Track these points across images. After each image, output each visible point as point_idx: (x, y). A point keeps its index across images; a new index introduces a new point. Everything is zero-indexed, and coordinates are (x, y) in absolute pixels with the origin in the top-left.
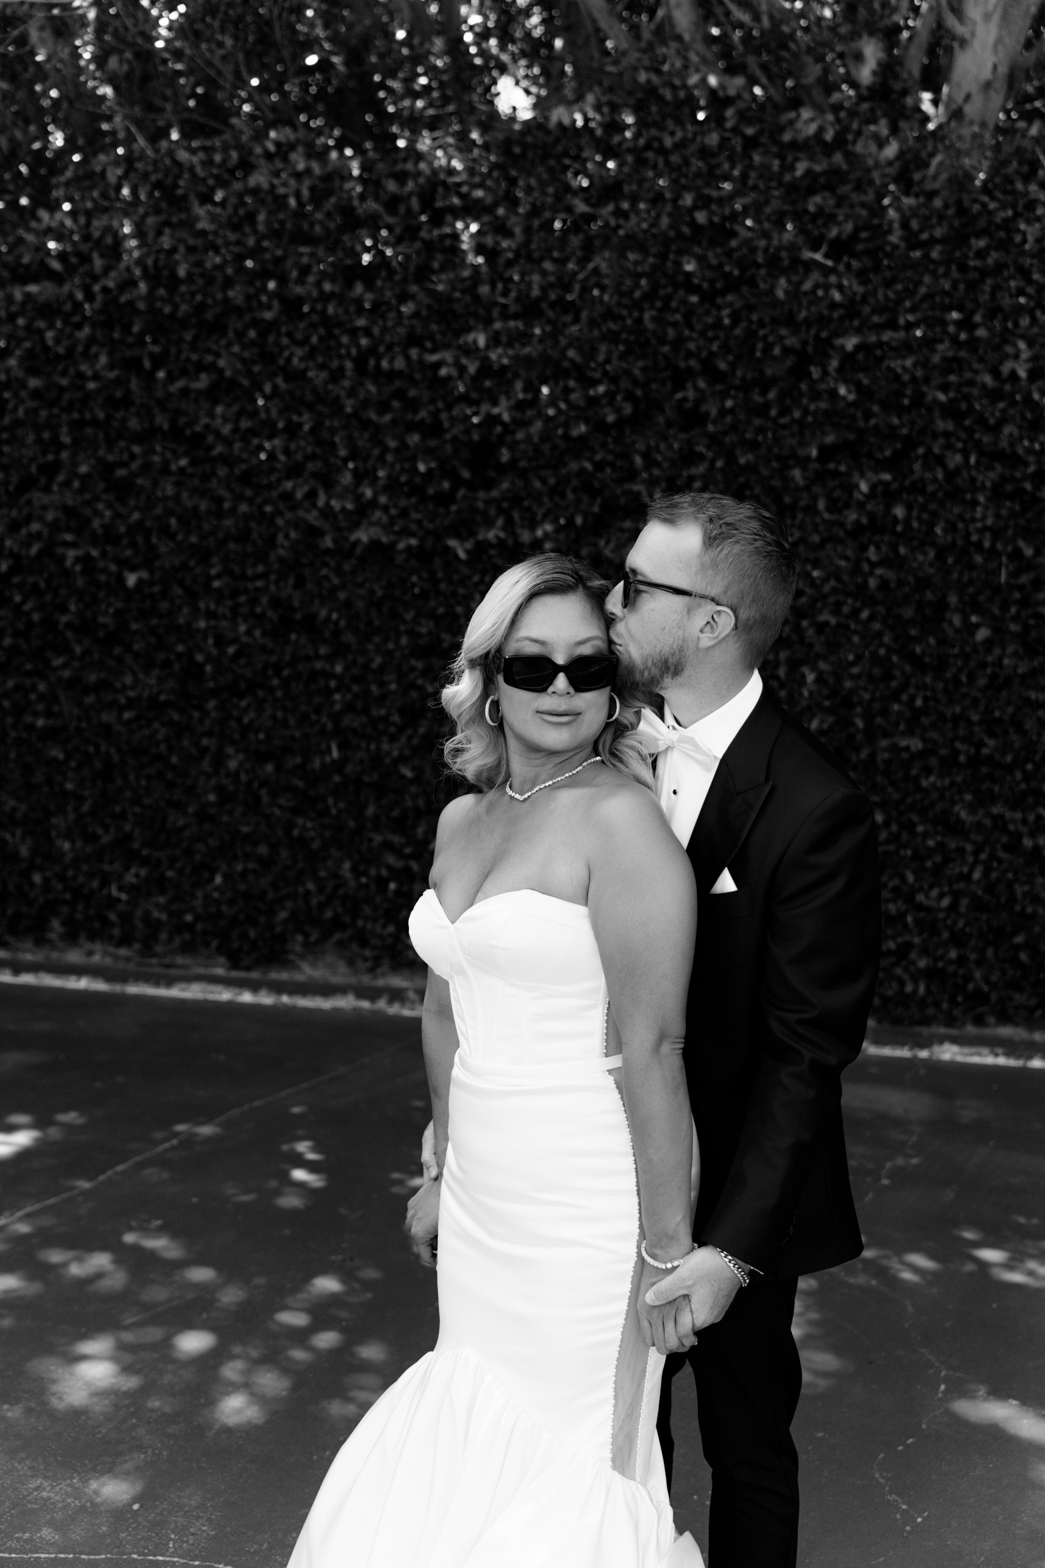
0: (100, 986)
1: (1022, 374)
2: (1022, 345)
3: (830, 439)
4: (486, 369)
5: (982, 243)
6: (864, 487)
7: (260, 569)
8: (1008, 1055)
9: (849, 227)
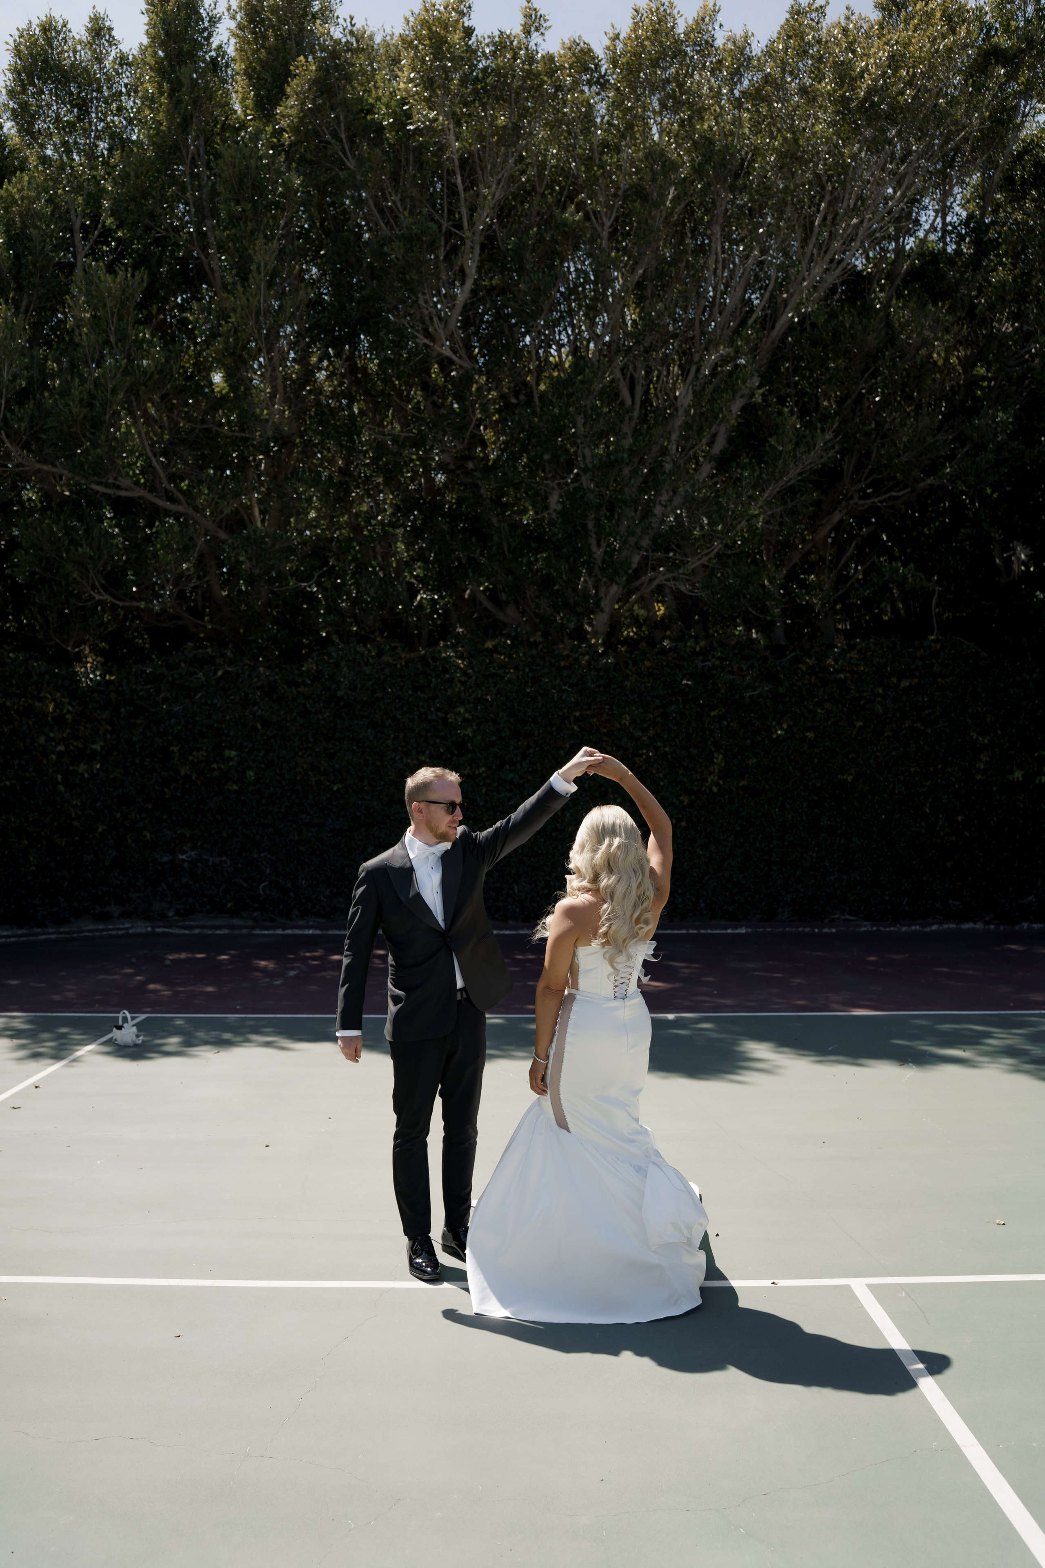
0: (318, 932)
1: (627, 724)
3: (572, 742)
4: (465, 720)
5: (615, 686)
7: (382, 783)
9: (576, 680)
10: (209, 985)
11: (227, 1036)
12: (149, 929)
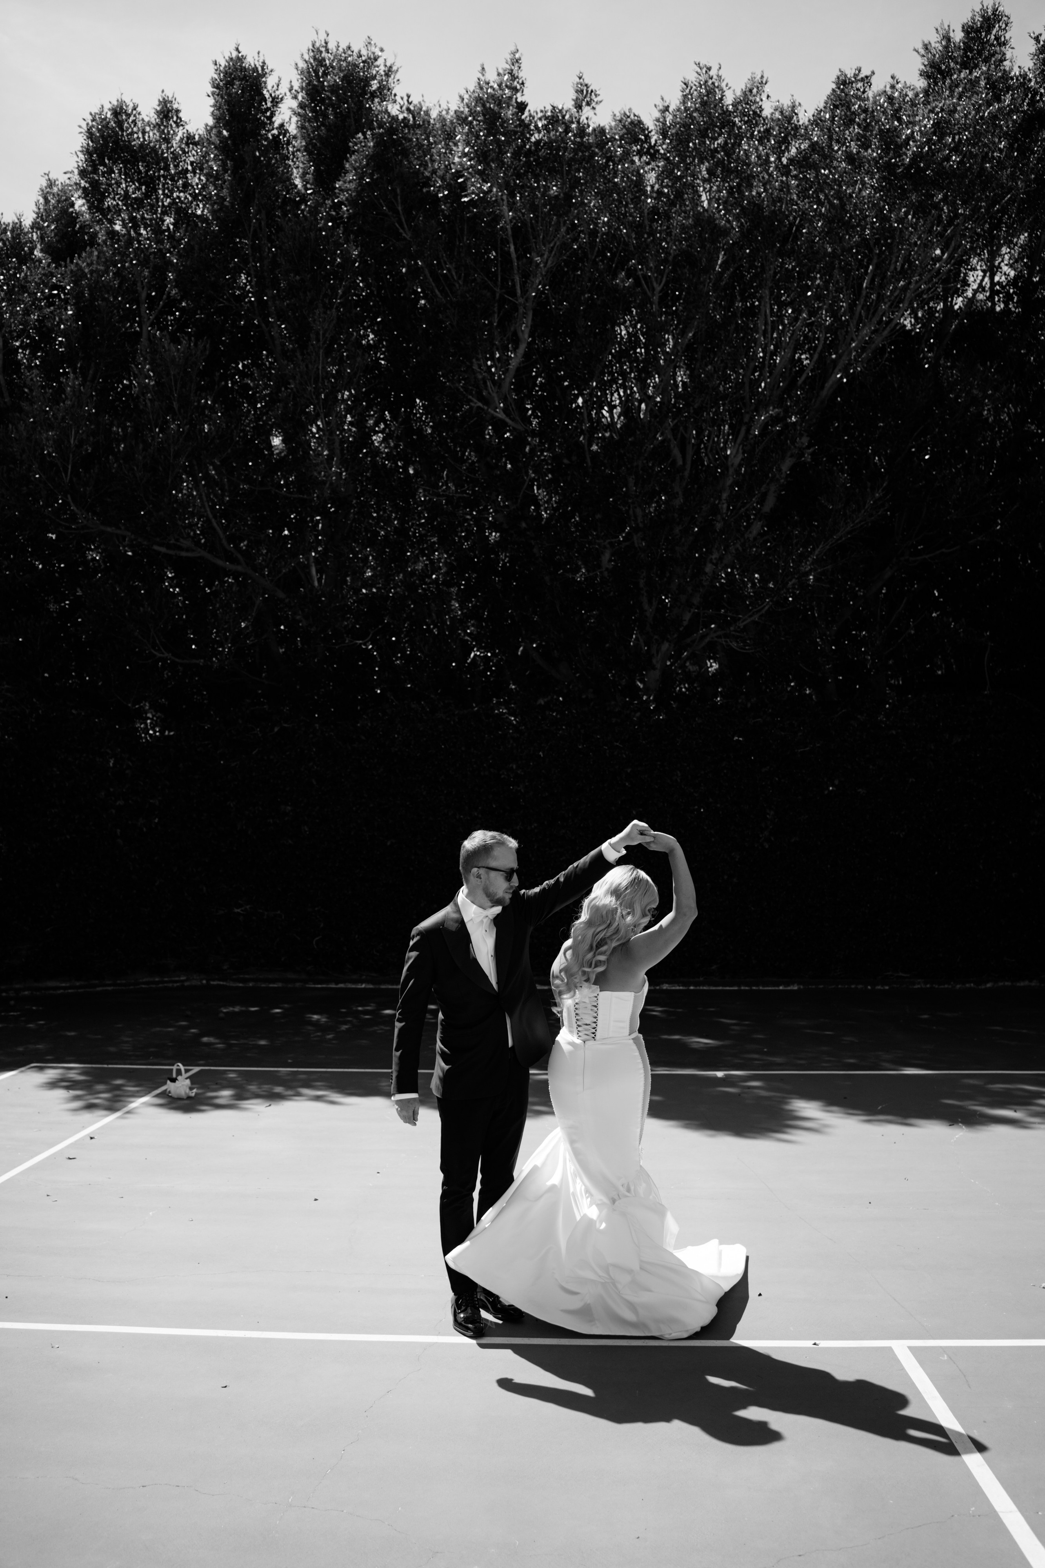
0: (371, 986)
1: (679, 780)
2: (678, 772)
4: (517, 776)
6: (634, 812)
8: (683, 986)
9: (627, 736)
10: (261, 1038)
11: (279, 1090)
12: (204, 982)
